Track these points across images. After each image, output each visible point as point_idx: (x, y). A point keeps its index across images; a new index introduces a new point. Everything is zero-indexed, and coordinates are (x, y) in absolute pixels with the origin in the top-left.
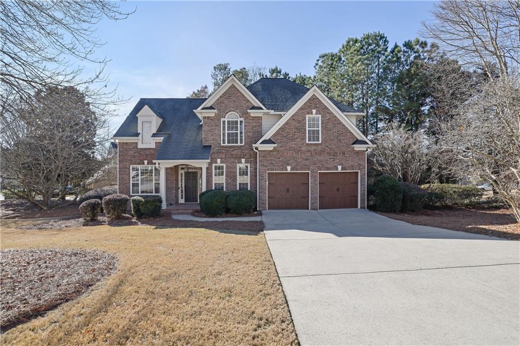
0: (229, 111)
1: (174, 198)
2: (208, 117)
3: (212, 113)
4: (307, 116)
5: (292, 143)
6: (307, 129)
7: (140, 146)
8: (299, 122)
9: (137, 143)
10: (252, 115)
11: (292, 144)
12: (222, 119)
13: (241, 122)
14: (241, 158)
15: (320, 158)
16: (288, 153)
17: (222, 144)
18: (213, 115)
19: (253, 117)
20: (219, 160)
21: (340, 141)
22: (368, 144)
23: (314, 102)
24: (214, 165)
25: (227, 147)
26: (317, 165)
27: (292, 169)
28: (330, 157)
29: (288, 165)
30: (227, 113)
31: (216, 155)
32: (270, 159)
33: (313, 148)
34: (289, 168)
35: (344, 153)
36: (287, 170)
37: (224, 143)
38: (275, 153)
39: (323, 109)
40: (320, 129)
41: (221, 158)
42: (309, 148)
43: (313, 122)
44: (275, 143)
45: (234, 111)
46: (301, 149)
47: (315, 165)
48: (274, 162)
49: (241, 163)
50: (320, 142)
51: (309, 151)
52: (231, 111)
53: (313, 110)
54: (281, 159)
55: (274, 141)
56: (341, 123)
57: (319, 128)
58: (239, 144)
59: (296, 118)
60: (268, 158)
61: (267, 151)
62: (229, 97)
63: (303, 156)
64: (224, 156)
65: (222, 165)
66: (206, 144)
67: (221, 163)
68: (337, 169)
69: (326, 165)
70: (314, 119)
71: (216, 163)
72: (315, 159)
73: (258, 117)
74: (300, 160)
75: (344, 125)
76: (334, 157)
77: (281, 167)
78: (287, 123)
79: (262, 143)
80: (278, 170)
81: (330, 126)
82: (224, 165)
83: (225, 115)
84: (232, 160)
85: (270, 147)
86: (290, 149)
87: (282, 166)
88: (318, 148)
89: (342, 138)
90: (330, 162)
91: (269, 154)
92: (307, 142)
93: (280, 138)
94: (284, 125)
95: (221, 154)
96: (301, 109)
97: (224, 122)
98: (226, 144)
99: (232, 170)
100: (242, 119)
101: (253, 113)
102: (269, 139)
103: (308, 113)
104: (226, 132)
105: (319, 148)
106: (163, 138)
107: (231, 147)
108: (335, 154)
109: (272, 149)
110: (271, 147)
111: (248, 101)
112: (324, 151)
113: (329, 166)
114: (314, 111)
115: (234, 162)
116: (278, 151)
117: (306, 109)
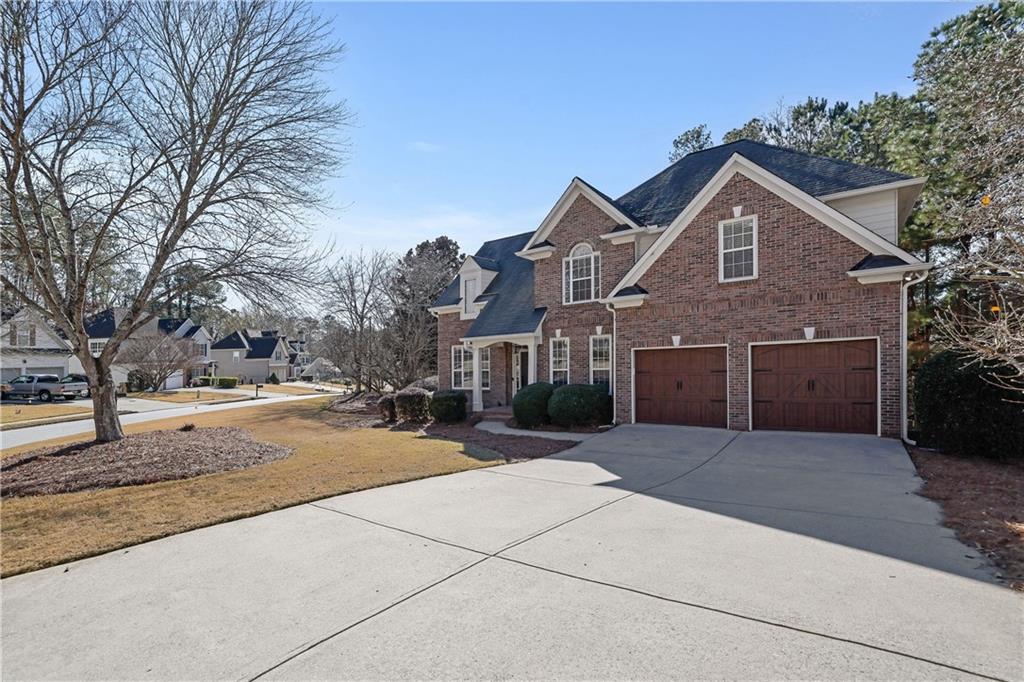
0: (575, 244)
1: (504, 395)
2: (542, 260)
3: (546, 253)
4: (721, 225)
5: (684, 287)
6: (722, 251)
7: (464, 317)
8: (700, 241)
9: (459, 313)
10: (614, 242)
11: (685, 290)
12: (565, 260)
13: (596, 258)
14: (595, 324)
15: (752, 314)
16: (674, 309)
17: (564, 303)
18: (549, 255)
19: (618, 245)
20: (558, 332)
21: (812, 266)
22: (904, 263)
23: (739, 189)
24: (551, 340)
25: (571, 307)
26: (744, 330)
27: (683, 342)
28: (782, 308)
29: (675, 333)
30: (571, 248)
31: (554, 323)
32: (636, 323)
33: (736, 291)
34: (676, 340)
35: (822, 296)
36: (671, 343)
37: (568, 300)
38: (647, 312)
39: (761, 201)
40: (755, 246)
41: (562, 328)
42: (724, 294)
43: (739, 233)
44: (647, 293)
45: (582, 241)
46: (704, 297)
47: (739, 331)
48: (646, 330)
49: (596, 334)
50: (755, 275)
51: (723, 300)
52: (578, 242)
53: (734, 209)
54: (661, 321)
55: (644, 287)
56: (816, 222)
57: (751, 244)
58: (593, 299)
59: (693, 233)
60: (633, 323)
61: (630, 308)
62: (575, 219)
63: (710, 312)
64: (566, 324)
65: (562, 339)
66: (540, 306)
67: (562, 336)
68: (802, 336)
69: (770, 328)
70: (738, 228)
71: (555, 336)
72: (740, 317)
73: (626, 244)
74: (701, 322)
75: (826, 227)
76: (791, 307)
77: (660, 339)
78: (671, 249)
79: (620, 294)
80: (653, 344)
81: (782, 234)
82: (567, 340)
83: (569, 252)
84: (581, 330)
85: (636, 300)
86: (680, 300)
87: (662, 336)
88: (747, 290)
89: (817, 259)
90: (783, 321)
91: (635, 313)
92: (721, 279)
93: (656, 280)
94: (665, 252)
95: (561, 321)
96: (705, 211)
97: (568, 263)
98: (572, 302)
99: (581, 348)
100: (598, 253)
101: (617, 239)
102: (636, 285)
103: (723, 218)
104: (572, 280)
105: (751, 290)
106: (485, 303)
107: (579, 306)
108: (796, 300)
109: (640, 303)
110: (638, 300)
111: (608, 218)
112: (762, 297)
113: (777, 329)
114: (737, 210)
115: (583, 334)
116: (652, 307)
117: (719, 207)
